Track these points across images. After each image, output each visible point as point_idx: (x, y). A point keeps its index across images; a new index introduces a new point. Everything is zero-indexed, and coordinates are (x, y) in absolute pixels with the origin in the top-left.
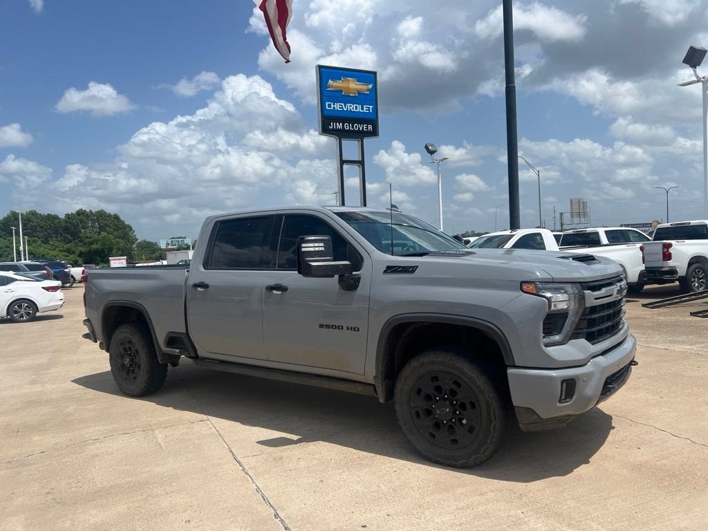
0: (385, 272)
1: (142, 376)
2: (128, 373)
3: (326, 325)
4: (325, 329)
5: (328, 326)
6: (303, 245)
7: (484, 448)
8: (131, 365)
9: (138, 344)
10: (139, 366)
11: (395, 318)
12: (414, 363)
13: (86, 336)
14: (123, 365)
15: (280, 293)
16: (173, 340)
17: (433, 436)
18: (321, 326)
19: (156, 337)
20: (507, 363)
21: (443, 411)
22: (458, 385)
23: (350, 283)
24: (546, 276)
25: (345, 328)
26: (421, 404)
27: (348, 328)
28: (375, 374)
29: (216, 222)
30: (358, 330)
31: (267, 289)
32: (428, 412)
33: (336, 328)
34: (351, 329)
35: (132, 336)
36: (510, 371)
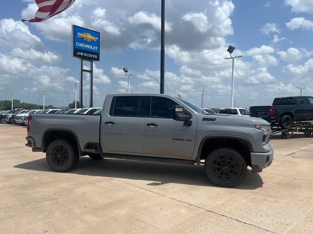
0: (203, 120)
1: (69, 163)
2: (59, 161)
4: (175, 141)
5: (177, 139)
6: (176, 109)
7: (240, 180)
8: (61, 158)
9: (68, 147)
10: (67, 158)
11: (208, 136)
12: (214, 152)
14: (56, 158)
15: (154, 126)
16: (89, 146)
17: (220, 177)
18: (174, 139)
19: (79, 145)
20: (250, 151)
21: (225, 168)
22: (231, 159)
23: (188, 123)
24: (262, 123)
25: (185, 140)
26: (216, 166)
27: (186, 140)
28: (196, 157)
29: (114, 97)
30: (191, 141)
31: (148, 125)
32: (218, 169)
33: (181, 140)
34: (188, 140)
35: (64, 144)
36: (252, 153)
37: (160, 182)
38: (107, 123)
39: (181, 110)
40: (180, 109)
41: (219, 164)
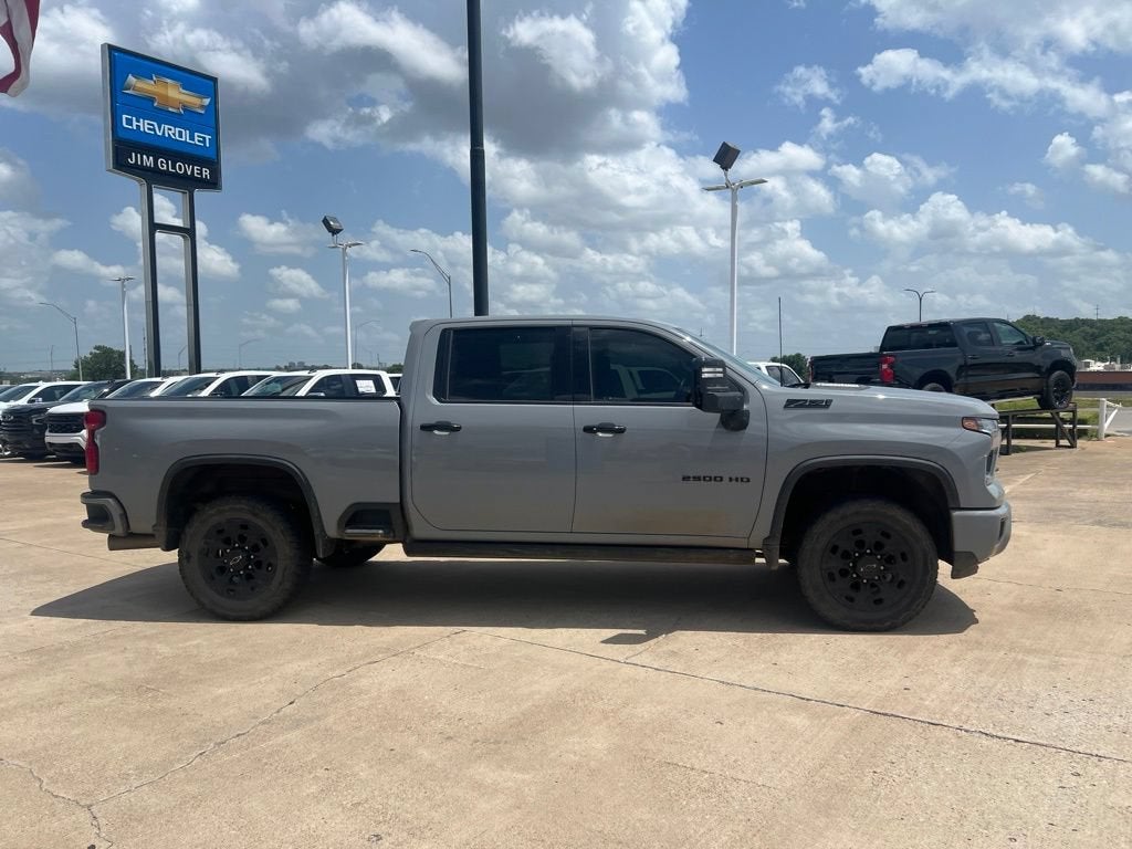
0: (786, 407)
1: (280, 584)
3: (694, 478)
4: (692, 483)
5: (697, 478)
6: (705, 370)
9: (268, 523)
11: (804, 464)
12: (831, 516)
15: (610, 435)
16: (360, 516)
17: (852, 600)
18: (686, 478)
19: (320, 516)
20: (951, 506)
21: (869, 568)
22: (887, 536)
23: (734, 419)
25: (726, 479)
26: (836, 564)
27: (731, 479)
28: (767, 534)
29: (445, 331)
30: (748, 481)
31: (588, 429)
32: (844, 573)
33: (710, 480)
34: (737, 480)
35: (255, 515)
36: (956, 514)
37: (644, 632)
38: (427, 428)
39: (716, 375)
40: (716, 370)
41: (846, 555)
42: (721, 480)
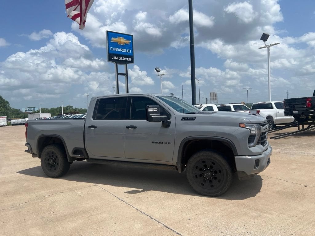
0: (182, 120)
1: (59, 168)
2: (51, 167)
3: (155, 142)
4: (154, 144)
5: (156, 143)
6: (149, 109)
7: (225, 188)
8: (53, 164)
9: (57, 153)
10: (58, 164)
11: (187, 138)
12: (195, 156)
13: (26, 151)
14: (49, 164)
15: (133, 129)
16: (76, 151)
17: (203, 185)
18: (153, 142)
19: (67, 150)
20: (234, 154)
22: (214, 164)
23: (166, 124)
24: (248, 121)
25: (164, 143)
26: (198, 172)
27: (165, 143)
28: (177, 161)
29: (98, 99)
30: (170, 144)
31: (127, 127)
32: (201, 175)
33: (159, 143)
34: (167, 143)
35: (54, 150)
36: (236, 157)
37: (141, 190)
38: (90, 127)
39: (154, 111)
40: (154, 109)
41: (201, 170)
42: (162, 143)
